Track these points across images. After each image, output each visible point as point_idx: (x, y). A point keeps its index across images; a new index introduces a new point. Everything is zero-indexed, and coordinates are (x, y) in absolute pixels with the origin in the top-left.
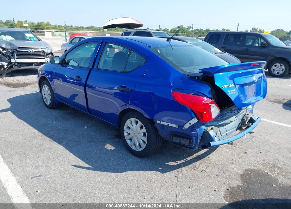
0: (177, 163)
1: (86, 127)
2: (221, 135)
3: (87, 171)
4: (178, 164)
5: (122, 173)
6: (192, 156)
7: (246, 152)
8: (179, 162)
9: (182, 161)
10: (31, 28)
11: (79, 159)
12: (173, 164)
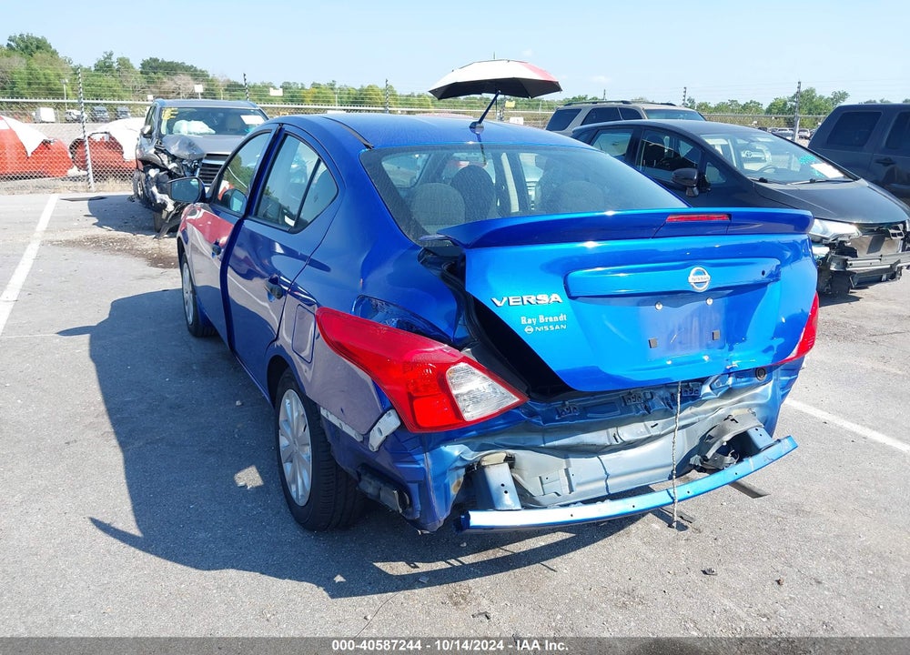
0: (416, 567)
1: (238, 403)
2: (571, 490)
3: (117, 544)
4: (415, 571)
5: (205, 572)
6: (491, 551)
7: (710, 570)
8: (424, 567)
9: (441, 565)
10: (341, 103)
11: (129, 501)
12: (400, 568)
